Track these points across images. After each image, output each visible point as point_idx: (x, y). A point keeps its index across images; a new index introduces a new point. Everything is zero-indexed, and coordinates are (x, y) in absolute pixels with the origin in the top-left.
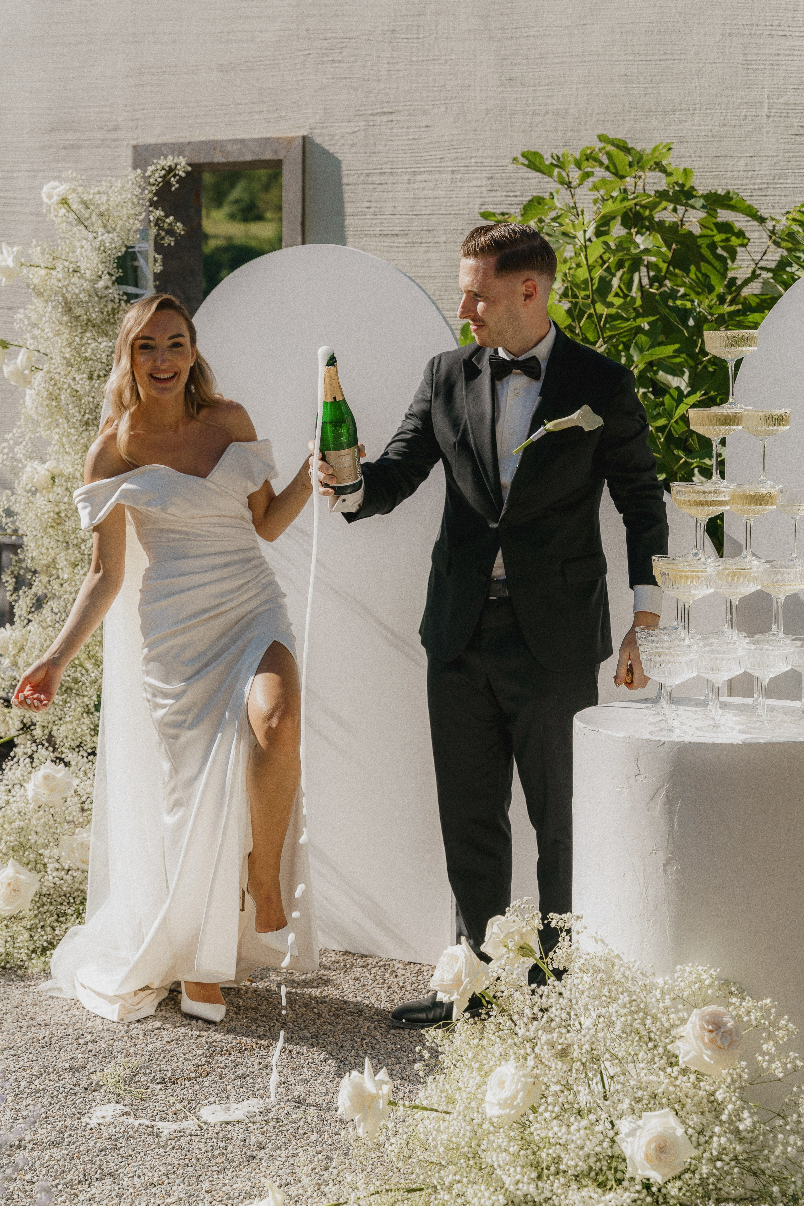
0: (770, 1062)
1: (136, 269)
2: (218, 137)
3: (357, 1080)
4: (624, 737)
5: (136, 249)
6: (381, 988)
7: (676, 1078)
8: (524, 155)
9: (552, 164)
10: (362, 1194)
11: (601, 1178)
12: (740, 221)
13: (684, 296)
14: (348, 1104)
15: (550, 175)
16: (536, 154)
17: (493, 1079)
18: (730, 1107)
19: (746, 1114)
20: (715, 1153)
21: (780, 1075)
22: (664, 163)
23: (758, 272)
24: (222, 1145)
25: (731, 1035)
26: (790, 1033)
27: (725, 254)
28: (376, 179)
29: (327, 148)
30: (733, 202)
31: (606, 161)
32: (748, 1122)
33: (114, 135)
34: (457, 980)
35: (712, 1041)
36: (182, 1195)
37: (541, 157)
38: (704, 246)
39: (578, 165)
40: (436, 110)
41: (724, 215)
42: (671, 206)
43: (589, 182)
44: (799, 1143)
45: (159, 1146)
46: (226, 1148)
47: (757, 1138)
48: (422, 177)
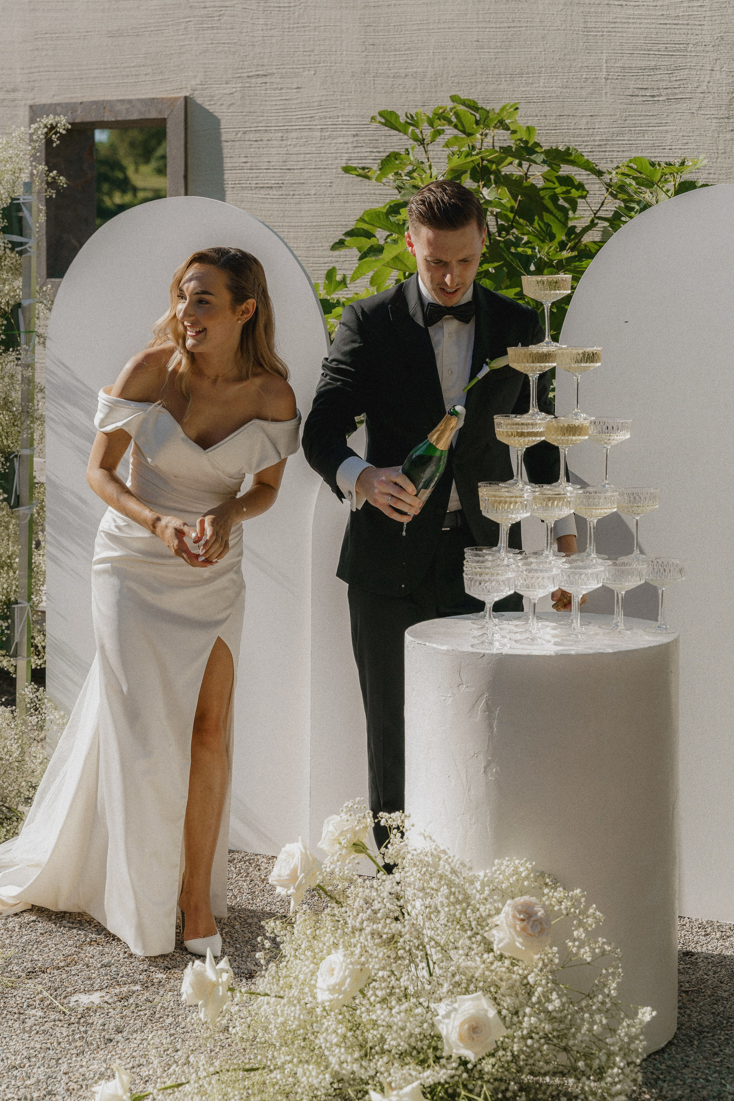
0: (579, 947)
1: (20, 219)
2: (108, 98)
3: (199, 968)
4: (448, 650)
5: (21, 201)
6: (244, 881)
7: (492, 963)
8: (381, 114)
9: (406, 122)
10: (202, 1074)
11: (422, 1056)
12: (579, 175)
13: (527, 243)
14: (190, 991)
15: (406, 133)
16: (392, 113)
17: (324, 966)
18: (540, 989)
19: (554, 996)
20: (525, 1032)
21: (589, 959)
22: (507, 121)
23: (596, 221)
24: (82, 1029)
25: (541, 923)
26: (597, 921)
27: (566, 205)
28: (252, 136)
29: (207, 107)
30: (572, 158)
31: (454, 119)
32: (557, 1003)
33: (12, 96)
34: (293, 876)
35: (524, 929)
36: (41, 1077)
37: (397, 117)
38: (547, 197)
39: (431, 124)
40: (307, 73)
41: (565, 170)
42: (517, 161)
43: (441, 140)
44: (604, 1021)
45: (24, 1031)
46: (86, 1032)
47: (565, 1017)
48: (294, 134)
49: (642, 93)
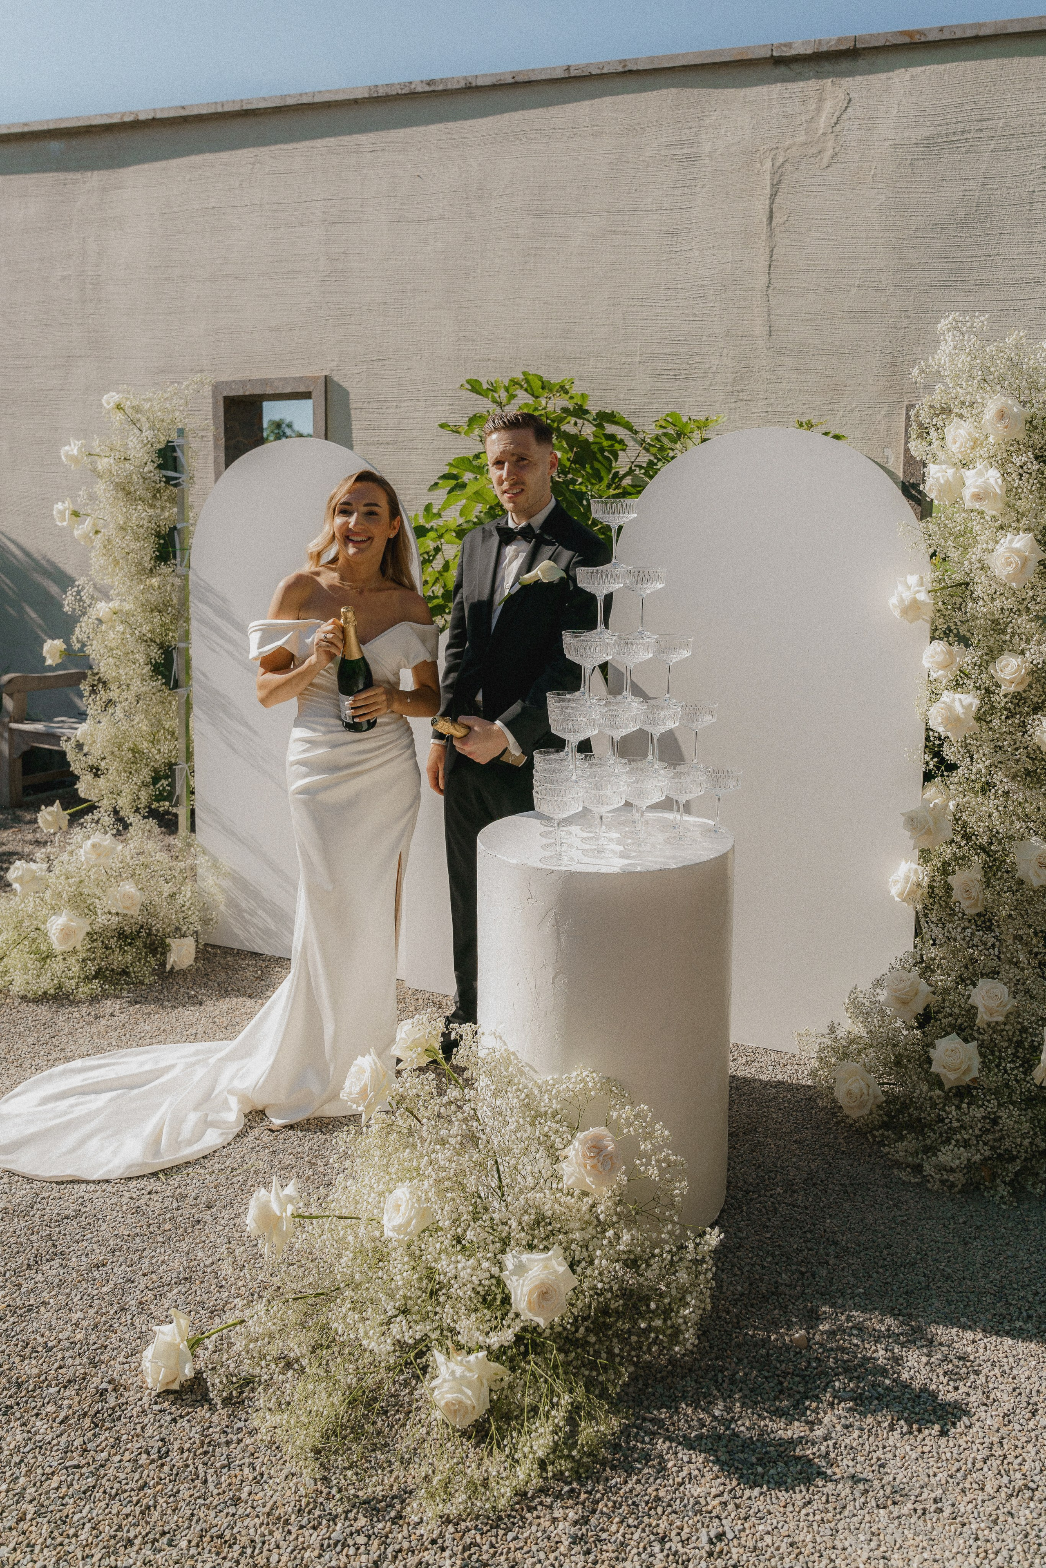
1: (175, 459)
2: (268, 377)
5: (177, 444)
8: (468, 382)
9: (488, 388)
12: (620, 432)
13: (580, 484)
15: (487, 397)
16: (476, 380)
22: (567, 390)
23: (633, 469)
27: (611, 456)
28: (375, 405)
29: (342, 383)
30: (616, 419)
31: (526, 387)
33: (198, 375)
35: (593, 1165)
37: (480, 383)
38: (596, 450)
39: (507, 390)
41: (610, 428)
42: (573, 420)
48: (406, 404)
49: (667, 372)
